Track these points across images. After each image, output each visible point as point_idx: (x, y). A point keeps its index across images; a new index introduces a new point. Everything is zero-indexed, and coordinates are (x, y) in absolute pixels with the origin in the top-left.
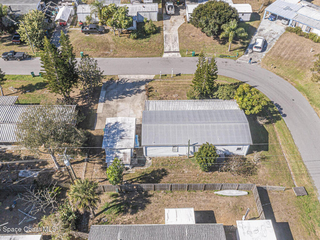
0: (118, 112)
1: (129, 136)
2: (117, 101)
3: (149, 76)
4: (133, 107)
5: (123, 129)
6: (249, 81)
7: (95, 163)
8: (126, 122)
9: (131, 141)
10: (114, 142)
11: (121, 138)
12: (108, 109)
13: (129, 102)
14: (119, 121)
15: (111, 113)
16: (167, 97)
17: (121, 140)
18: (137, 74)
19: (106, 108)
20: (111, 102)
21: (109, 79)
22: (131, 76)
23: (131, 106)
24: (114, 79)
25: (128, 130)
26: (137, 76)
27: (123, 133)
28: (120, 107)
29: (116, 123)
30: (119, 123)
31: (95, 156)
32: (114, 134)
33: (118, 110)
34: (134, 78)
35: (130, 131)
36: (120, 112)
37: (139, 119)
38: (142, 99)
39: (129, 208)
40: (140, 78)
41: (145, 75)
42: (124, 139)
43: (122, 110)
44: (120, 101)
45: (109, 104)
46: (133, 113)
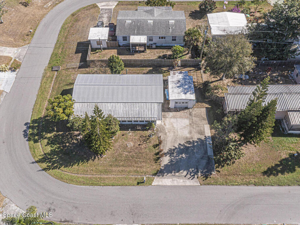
0: (188, 125)
1: (172, 83)
2: (192, 138)
3: (160, 183)
4: (174, 131)
5: (179, 88)
6: (38, 171)
7: (197, 82)
8: (177, 94)
9: (171, 80)
10: (184, 78)
11: (179, 81)
12: (199, 129)
13: (179, 137)
14: (184, 95)
15: (195, 124)
16: (139, 143)
17: (179, 80)
18: (175, 187)
19: (201, 130)
20: (198, 137)
21: (210, 177)
22: (183, 184)
23: (177, 133)
24: (203, 177)
25: (175, 88)
26: (175, 183)
27: (178, 85)
28: (187, 131)
29: (186, 93)
30: (183, 93)
31: (198, 87)
32: (186, 85)
33: (189, 127)
34: (179, 180)
35: (173, 88)
36: (187, 125)
37: (167, 118)
38: (166, 141)
39: (168, 57)
40: (171, 180)
41: (165, 184)
42: (176, 81)
43: (185, 127)
44: (189, 139)
45: (199, 135)
46: (174, 124)
